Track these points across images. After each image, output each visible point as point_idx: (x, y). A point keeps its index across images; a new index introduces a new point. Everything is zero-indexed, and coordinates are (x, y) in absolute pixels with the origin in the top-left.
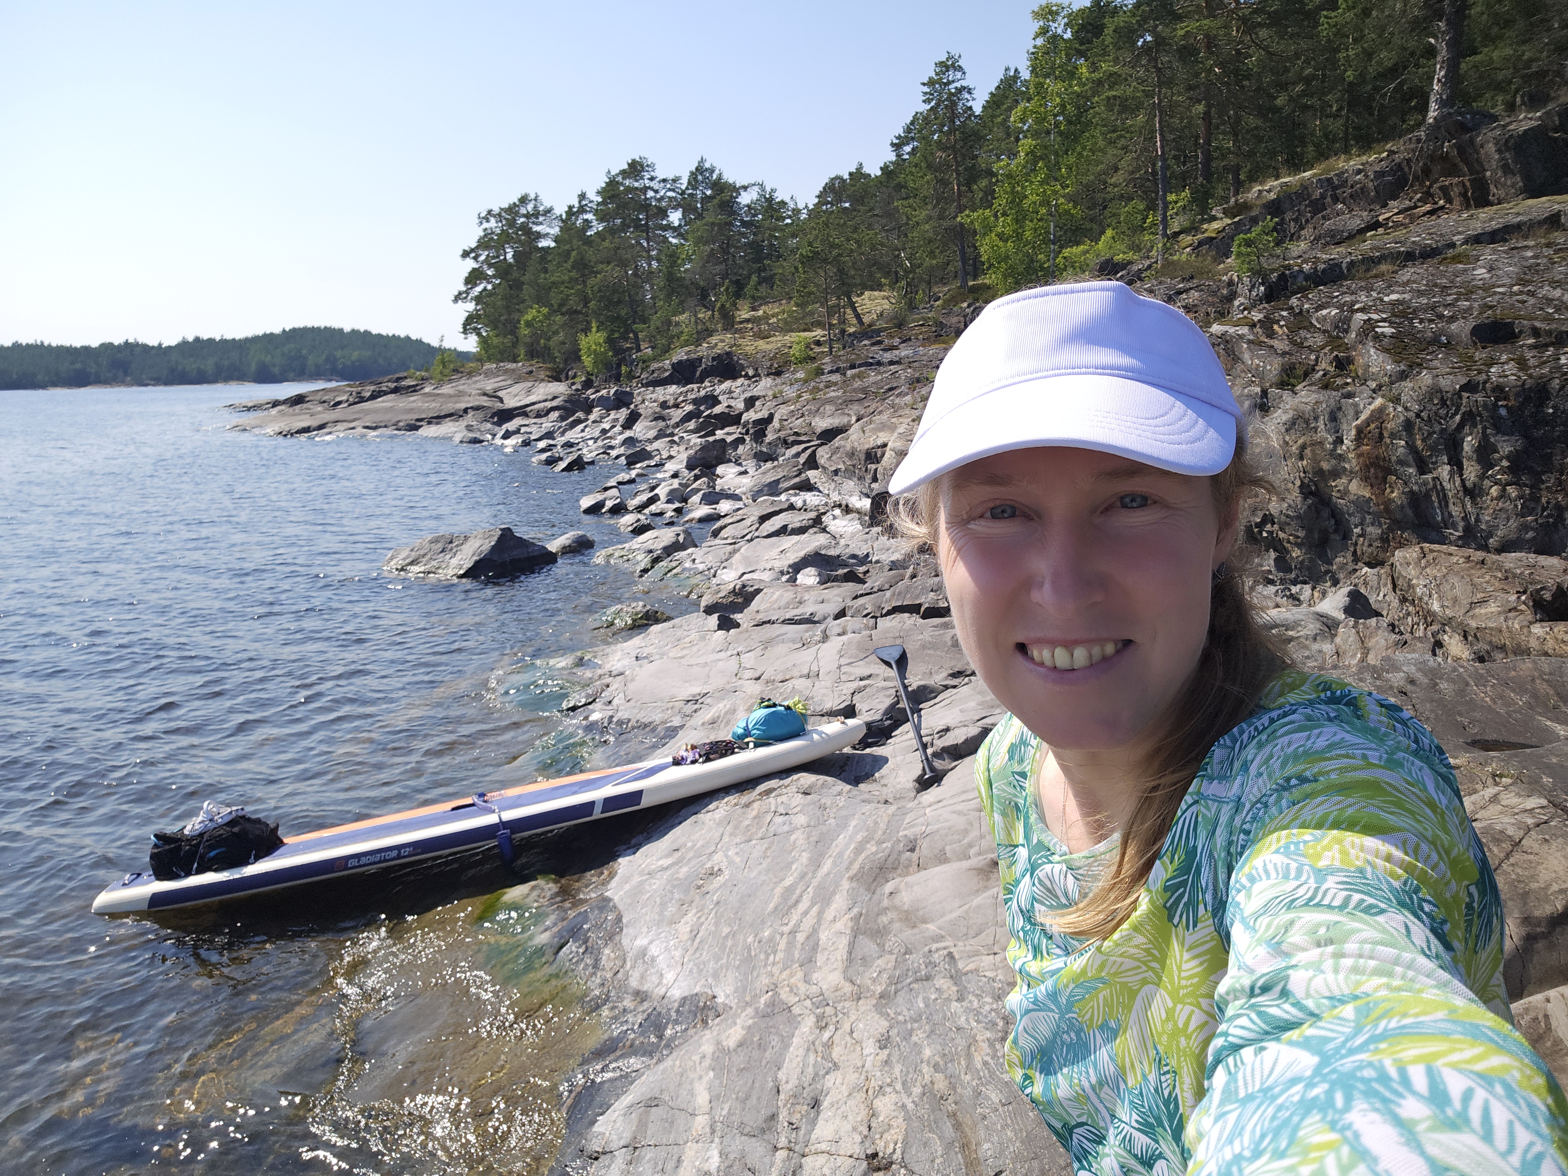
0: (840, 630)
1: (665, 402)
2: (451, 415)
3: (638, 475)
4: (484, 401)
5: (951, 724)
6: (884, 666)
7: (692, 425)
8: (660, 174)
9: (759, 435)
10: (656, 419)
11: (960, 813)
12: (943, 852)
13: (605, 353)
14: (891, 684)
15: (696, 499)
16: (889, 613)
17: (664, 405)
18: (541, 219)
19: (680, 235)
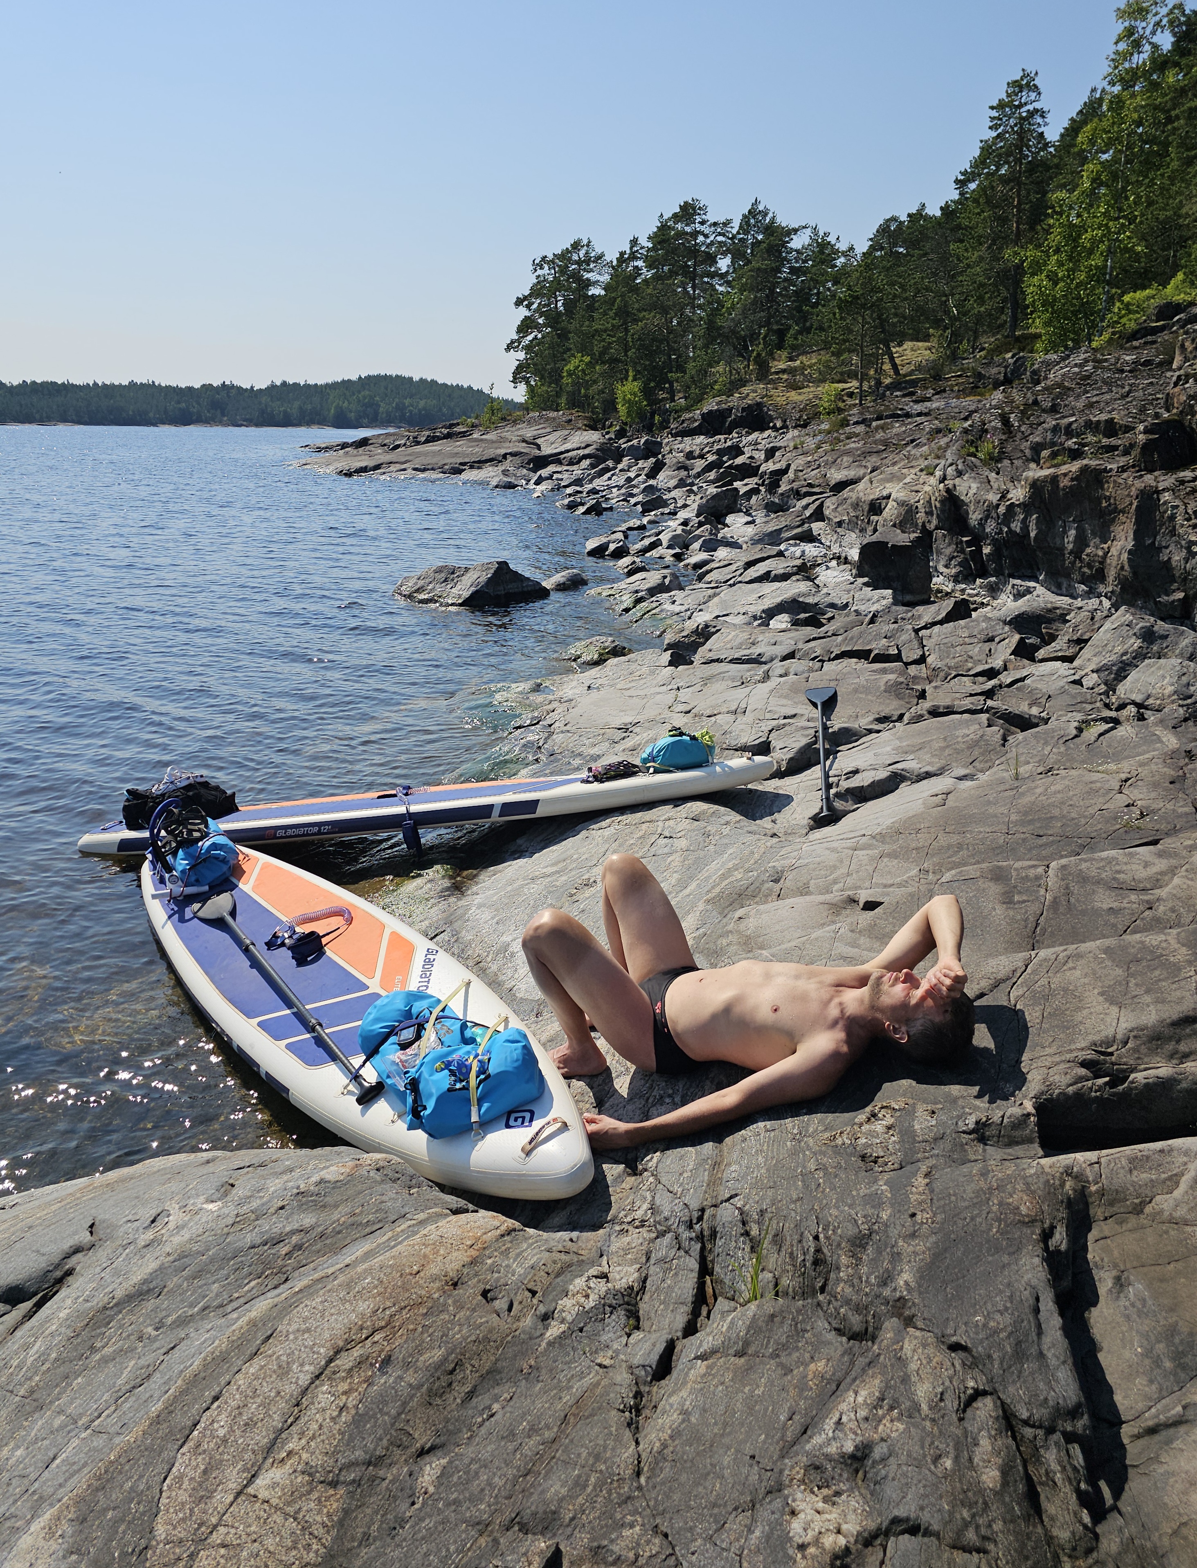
0: (782, 672)
1: (691, 452)
2: (491, 460)
3: (650, 522)
4: (522, 448)
5: (861, 767)
6: (812, 707)
7: (712, 475)
8: (711, 217)
9: (773, 486)
10: (679, 469)
11: (833, 850)
12: (806, 886)
13: (640, 402)
14: (811, 724)
15: (696, 545)
16: (837, 657)
17: (690, 455)
18: (592, 266)
19: (729, 283)
